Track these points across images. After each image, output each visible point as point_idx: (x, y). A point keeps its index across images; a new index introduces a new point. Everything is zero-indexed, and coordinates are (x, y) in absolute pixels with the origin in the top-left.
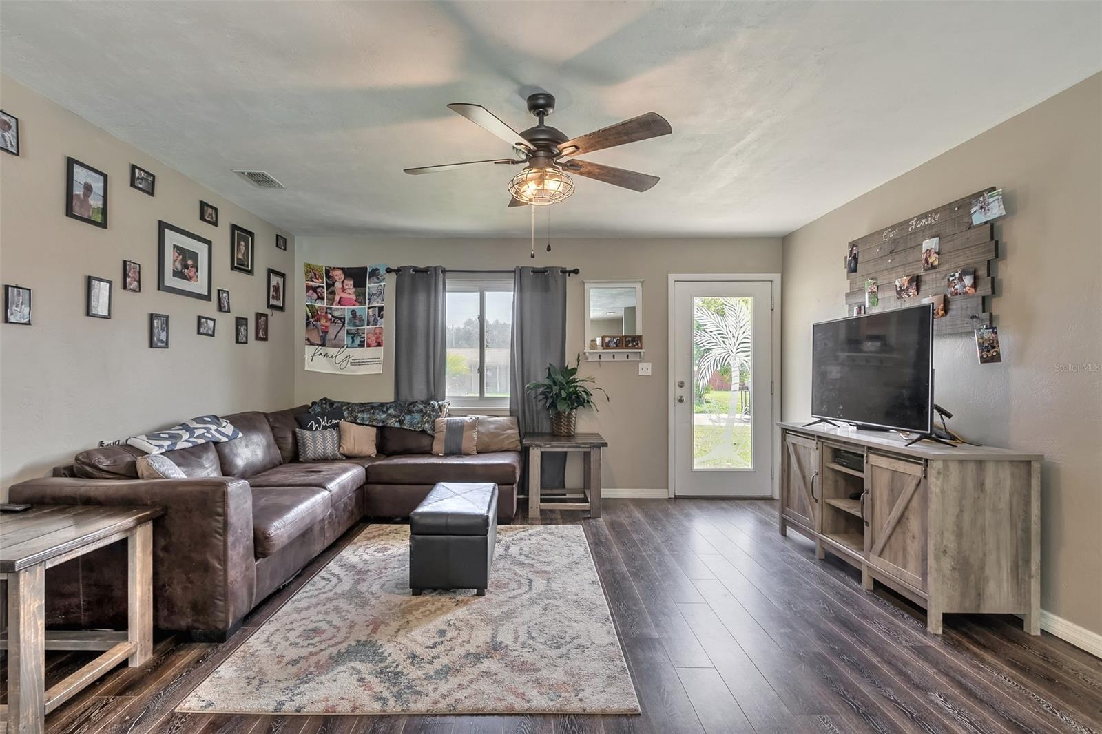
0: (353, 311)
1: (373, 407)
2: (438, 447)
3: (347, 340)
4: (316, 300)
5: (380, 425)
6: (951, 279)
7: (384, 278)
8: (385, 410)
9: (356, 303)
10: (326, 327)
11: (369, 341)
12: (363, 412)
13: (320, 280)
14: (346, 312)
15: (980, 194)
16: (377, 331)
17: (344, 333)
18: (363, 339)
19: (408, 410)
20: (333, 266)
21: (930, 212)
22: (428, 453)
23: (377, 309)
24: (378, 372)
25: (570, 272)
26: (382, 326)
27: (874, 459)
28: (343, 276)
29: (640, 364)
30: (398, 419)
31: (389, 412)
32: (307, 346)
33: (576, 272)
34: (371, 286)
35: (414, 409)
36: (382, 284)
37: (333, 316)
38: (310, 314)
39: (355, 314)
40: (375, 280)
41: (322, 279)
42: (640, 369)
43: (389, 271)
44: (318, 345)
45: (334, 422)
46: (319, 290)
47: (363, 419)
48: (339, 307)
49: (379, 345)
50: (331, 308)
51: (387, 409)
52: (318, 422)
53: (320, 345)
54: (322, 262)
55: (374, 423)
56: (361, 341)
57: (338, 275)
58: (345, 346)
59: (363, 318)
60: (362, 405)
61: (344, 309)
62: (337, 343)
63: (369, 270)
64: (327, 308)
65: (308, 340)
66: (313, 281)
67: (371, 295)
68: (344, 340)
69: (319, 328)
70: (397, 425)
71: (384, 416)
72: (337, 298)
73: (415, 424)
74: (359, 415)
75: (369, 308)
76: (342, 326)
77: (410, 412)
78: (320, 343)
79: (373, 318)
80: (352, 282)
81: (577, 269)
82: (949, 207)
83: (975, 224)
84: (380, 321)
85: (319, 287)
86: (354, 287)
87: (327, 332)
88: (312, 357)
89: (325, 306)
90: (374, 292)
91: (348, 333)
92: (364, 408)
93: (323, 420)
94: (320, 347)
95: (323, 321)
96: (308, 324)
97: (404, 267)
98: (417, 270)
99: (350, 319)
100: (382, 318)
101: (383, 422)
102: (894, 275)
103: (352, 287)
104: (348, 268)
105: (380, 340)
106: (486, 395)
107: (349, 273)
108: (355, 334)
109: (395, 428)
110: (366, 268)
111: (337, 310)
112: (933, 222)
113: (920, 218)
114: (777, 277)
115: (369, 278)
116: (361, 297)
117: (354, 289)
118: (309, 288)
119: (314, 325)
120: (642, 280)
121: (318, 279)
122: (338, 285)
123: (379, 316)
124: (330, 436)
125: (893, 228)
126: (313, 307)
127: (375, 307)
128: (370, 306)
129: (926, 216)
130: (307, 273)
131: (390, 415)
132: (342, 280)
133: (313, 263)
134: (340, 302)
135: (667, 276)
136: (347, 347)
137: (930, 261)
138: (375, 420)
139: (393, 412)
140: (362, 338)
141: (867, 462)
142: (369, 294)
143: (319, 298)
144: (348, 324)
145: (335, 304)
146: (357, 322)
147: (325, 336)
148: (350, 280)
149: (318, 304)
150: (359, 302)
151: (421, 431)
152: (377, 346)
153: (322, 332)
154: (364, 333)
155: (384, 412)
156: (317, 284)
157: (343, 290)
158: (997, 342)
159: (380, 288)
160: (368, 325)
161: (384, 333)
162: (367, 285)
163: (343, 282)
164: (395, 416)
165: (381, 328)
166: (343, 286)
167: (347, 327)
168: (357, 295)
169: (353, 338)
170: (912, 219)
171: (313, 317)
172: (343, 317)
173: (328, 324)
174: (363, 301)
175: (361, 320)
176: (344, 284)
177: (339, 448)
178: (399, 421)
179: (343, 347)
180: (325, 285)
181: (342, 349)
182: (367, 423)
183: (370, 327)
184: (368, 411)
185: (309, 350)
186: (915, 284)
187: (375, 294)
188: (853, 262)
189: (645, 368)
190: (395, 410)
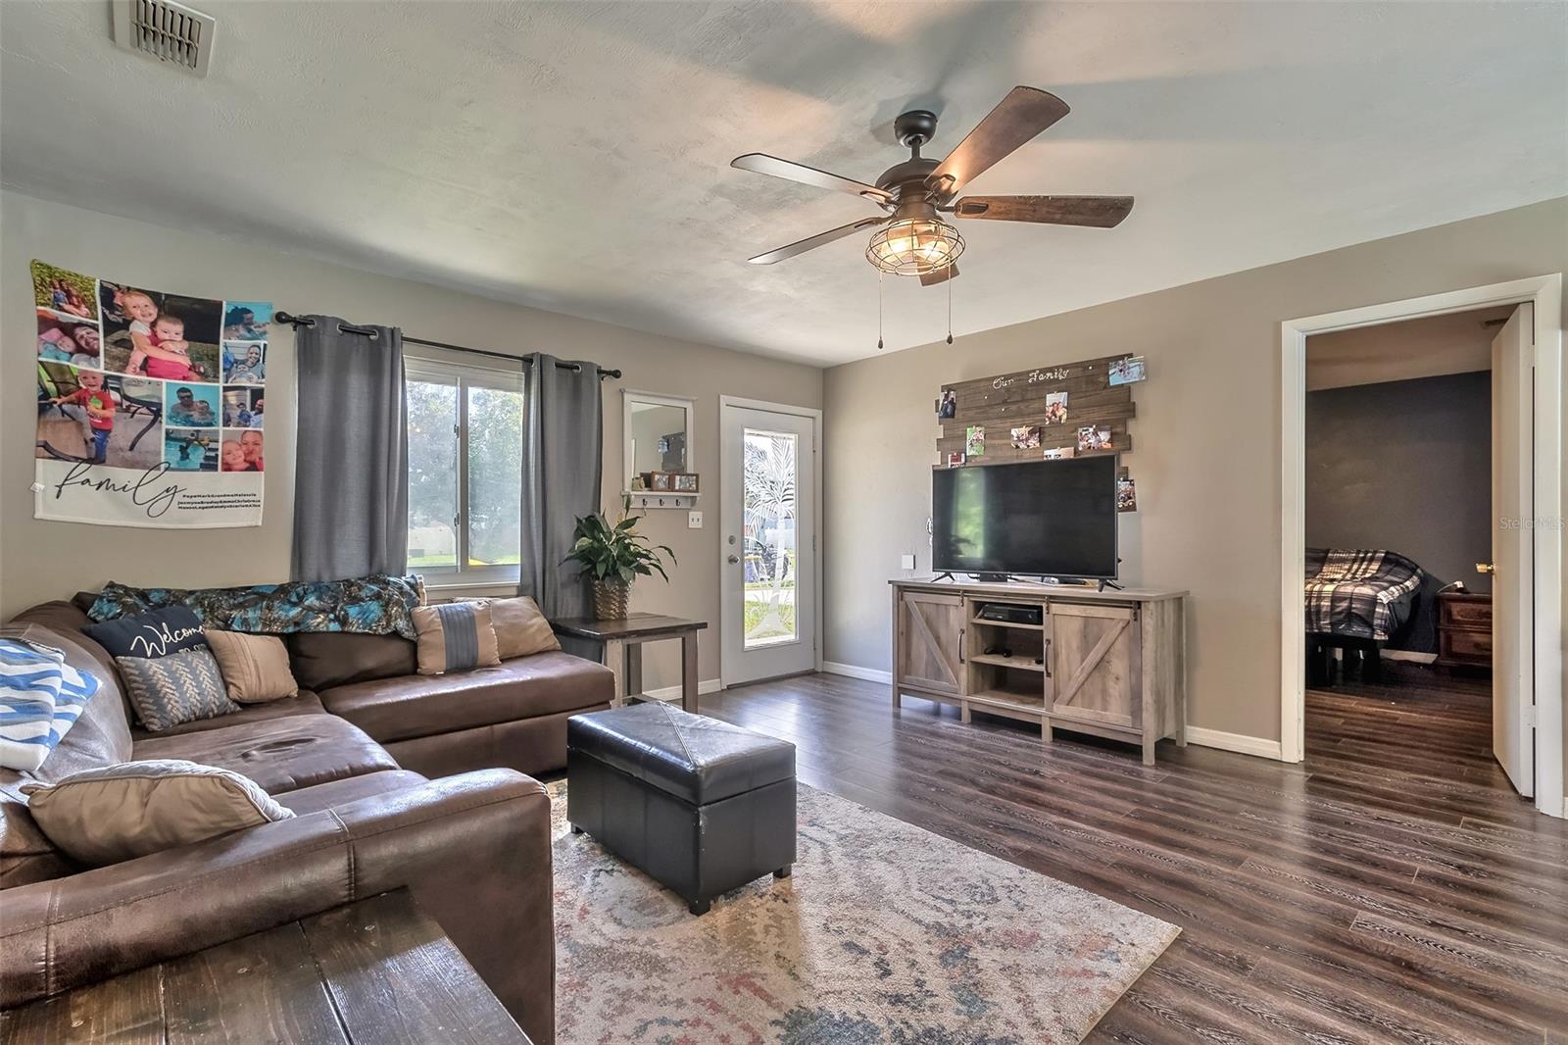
0: (183, 390)
1: (262, 596)
2: (432, 659)
3: (167, 453)
4: (71, 354)
5: (291, 629)
6: (1084, 433)
7: (265, 333)
8: (294, 599)
9: (192, 373)
10: (106, 420)
11: (229, 459)
12: (241, 606)
13: (84, 310)
14: (166, 391)
15: (1122, 357)
16: (249, 438)
17: (156, 438)
18: (213, 454)
19: (349, 596)
20: (124, 283)
21: (1058, 367)
22: (411, 671)
23: (248, 393)
24: (254, 524)
25: (609, 373)
26: (262, 430)
27: (1055, 608)
28: (154, 311)
29: (691, 513)
30: (332, 616)
31: (307, 603)
32: (40, 461)
33: (616, 374)
34: (232, 343)
35: (363, 594)
36: (262, 343)
37: (125, 397)
38: (51, 387)
39: (190, 397)
40: (242, 331)
41: (92, 307)
42: (690, 520)
43: (281, 318)
44: (77, 459)
45: (186, 633)
46: (80, 332)
47: (245, 621)
48: (144, 378)
49: (253, 466)
50: (119, 379)
51: (301, 599)
52: (151, 637)
53: (84, 461)
54: (94, 268)
55: (275, 628)
56: (207, 458)
57: (142, 310)
58: (163, 466)
59: (212, 408)
60: (231, 592)
61: (159, 384)
62: (138, 458)
63: (225, 309)
64: (107, 377)
65: (46, 446)
66: (61, 309)
67: (232, 364)
68: (159, 453)
69: (86, 420)
70: (334, 627)
71: (294, 612)
72: (137, 357)
73: (373, 621)
74: (234, 613)
75: (226, 389)
76: (153, 422)
77: (355, 600)
78: (85, 456)
79: (238, 412)
80: (179, 328)
81: (618, 371)
82: (1083, 365)
83: (1111, 384)
84: (255, 418)
85: (80, 324)
86: (186, 338)
87: (110, 431)
88: (60, 487)
89: (101, 370)
90: (240, 357)
91: (169, 436)
92: (241, 599)
93: (162, 633)
94: (84, 466)
95: (95, 405)
96: (43, 409)
97: (322, 319)
98: (348, 330)
99: (174, 409)
100: (260, 411)
101: (297, 624)
102: (1009, 424)
103: (180, 338)
104: (167, 296)
105: (254, 457)
106: (472, 562)
107: (169, 306)
108: (189, 442)
109: (328, 632)
110: (221, 304)
111: (137, 383)
112: (1061, 377)
113: (1043, 371)
114: (818, 414)
115: (226, 326)
116: (207, 364)
117: (186, 345)
118: (45, 323)
119: (63, 412)
120: (695, 398)
121: (78, 307)
122: (140, 329)
123: (253, 409)
124: (202, 664)
125: (1007, 377)
126: (62, 370)
127: (244, 388)
128: (229, 385)
129: (1051, 370)
130: (40, 286)
131: (310, 608)
132: (152, 319)
133: (63, 263)
134: (147, 366)
135: (719, 397)
136: (166, 469)
137: (1058, 414)
138: (275, 621)
139: (317, 603)
140: (210, 450)
141: (1048, 613)
142: (226, 360)
143: (79, 349)
144: (170, 418)
145: (130, 368)
146: (196, 416)
147: (104, 439)
148: (175, 323)
149: (79, 365)
150: (199, 373)
151: (388, 634)
152: (247, 470)
153: (95, 430)
154: (217, 441)
155: (295, 605)
156: (76, 318)
157: (155, 341)
158: (1134, 494)
159: (257, 349)
160: (227, 422)
161: (265, 444)
162: (222, 340)
163: (153, 325)
164: (323, 611)
165: (259, 432)
166: (154, 334)
167: (166, 424)
168: (196, 358)
169: (183, 450)
170: (1034, 371)
171: (59, 394)
172: (155, 400)
173: (111, 413)
174: (210, 372)
175: (205, 410)
176: (158, 329)
177: (227, 689)
178: (337, 619)
179: (157, 467)
180: (100, 323)
181: (154, 473)
182: (259, 629)
183: (231, 428)
184: (254, 605)
185: (49, 473)
186: (1037, 434)
187: (243, 362)
188: (950, 406)
189: (696, 520)
190: (319, 598)
